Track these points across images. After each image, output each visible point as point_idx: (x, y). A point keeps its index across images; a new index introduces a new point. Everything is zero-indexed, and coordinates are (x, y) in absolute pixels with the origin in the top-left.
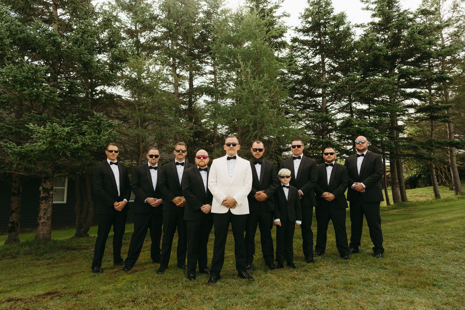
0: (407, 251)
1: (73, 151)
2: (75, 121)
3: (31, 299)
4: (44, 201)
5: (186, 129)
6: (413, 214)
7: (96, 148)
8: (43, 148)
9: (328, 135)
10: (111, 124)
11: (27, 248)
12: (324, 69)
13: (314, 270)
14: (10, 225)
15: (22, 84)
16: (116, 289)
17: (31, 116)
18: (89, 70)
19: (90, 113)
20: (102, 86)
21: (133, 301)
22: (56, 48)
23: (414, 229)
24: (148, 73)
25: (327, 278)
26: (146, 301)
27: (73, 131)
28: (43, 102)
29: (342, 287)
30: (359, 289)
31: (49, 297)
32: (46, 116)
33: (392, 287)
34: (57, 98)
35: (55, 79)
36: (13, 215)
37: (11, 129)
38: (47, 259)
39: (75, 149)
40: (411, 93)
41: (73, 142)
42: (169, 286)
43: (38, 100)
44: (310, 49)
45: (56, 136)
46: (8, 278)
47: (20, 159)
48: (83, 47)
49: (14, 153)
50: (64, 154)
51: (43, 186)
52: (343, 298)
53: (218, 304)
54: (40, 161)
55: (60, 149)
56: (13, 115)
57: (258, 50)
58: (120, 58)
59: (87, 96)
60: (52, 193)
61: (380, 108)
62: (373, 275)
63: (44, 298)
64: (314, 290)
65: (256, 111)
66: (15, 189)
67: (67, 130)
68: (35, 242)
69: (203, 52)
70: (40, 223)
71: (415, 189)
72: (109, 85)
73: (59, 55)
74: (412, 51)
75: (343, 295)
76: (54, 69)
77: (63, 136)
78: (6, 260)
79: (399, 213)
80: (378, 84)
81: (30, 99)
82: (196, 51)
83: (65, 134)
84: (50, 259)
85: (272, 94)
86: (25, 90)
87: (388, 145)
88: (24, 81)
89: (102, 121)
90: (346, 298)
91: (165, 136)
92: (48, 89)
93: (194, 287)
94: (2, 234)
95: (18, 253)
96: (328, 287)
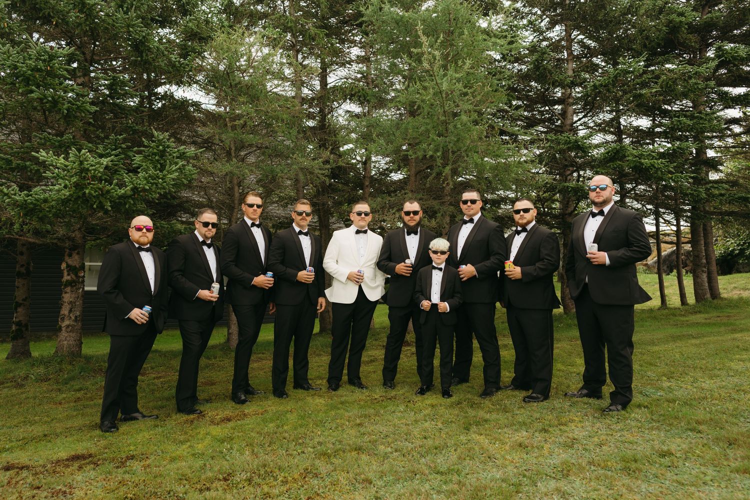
0: (736, 397)
1: (117, 201)
2: (121, 147)
3: (44, 466)
4: (68, 289)
5: (316, 162)
6: (738, 322)
7: (158, 195)
8: (65, 195)
9: (575, 174)
10: (184, 153)
11: (41, 370)
12: (570, 51)
13: (561, 430)
14: (14, 327)
15: (27, 81)
16: (194, 455)
17: (44, 139)
18: (144, 54)
19: (145, 134)
20: (168, 86)
21: (225, 479)
22: (87, 15)
23: (744, 353)
24: (248, 60)
25: (588, 447)
26: (250, 480)
27: (116, 165)
28: (65, 114)
29: (619, 467)
30: (653, 472)
31: (76, 465)
32: (70, 139)
33: (718, 471)
34: (88, 106)
35: (86, 73)
36: (19, 310)
37: (9, 162)
38: (74, 391)
39: (120, 197)
40: (740, 96)
41: (117, 185)
42: (290, 452)
43: (56, 109)
44: (544, 14)
45: (87, 174)
46: (8, 425)
47: (26, 215)
48: (132, 14)
49: (15, 204)
50: (101, 207)
51: (67, 262)
52: (624, 490)
53: (382, 493)
54: (60, 218)
55: (94, 197)
56: (16, 137)
57: (451, 16)
58: (199, 34)
59: (141, 103)
60: (82, 274)
61: (681, 124)
62: (676, 444)
63: (67, 466)
64: (565, 472)
65: (447, 130)
66: (22, 266)
67: (105, 163)
68: (56, 359)
69: (345, 22)
70: (63, 326)
71: (731, 276)
72: (179, 83)
73: (91, 29)
74: (745, 16)
75: (624, 485)
76: (84, 53)
77: (100, 175)
78: (6, 390)
79: (708, 321)
80: (676, 79)
81: (42, 107)
82: (333, 20)
83: (102, 170)
84: (80, 390)
85: (478, 98)
86: (32, 92)
87: (693, 194)
88: (30, 75)
89: (168, 147)
90: (630, 490)
91: (279, 175)
92: (72, 90)
93: (335, 456)
94: (3, 341)
95: (26, 378)
96: (592, 467)
